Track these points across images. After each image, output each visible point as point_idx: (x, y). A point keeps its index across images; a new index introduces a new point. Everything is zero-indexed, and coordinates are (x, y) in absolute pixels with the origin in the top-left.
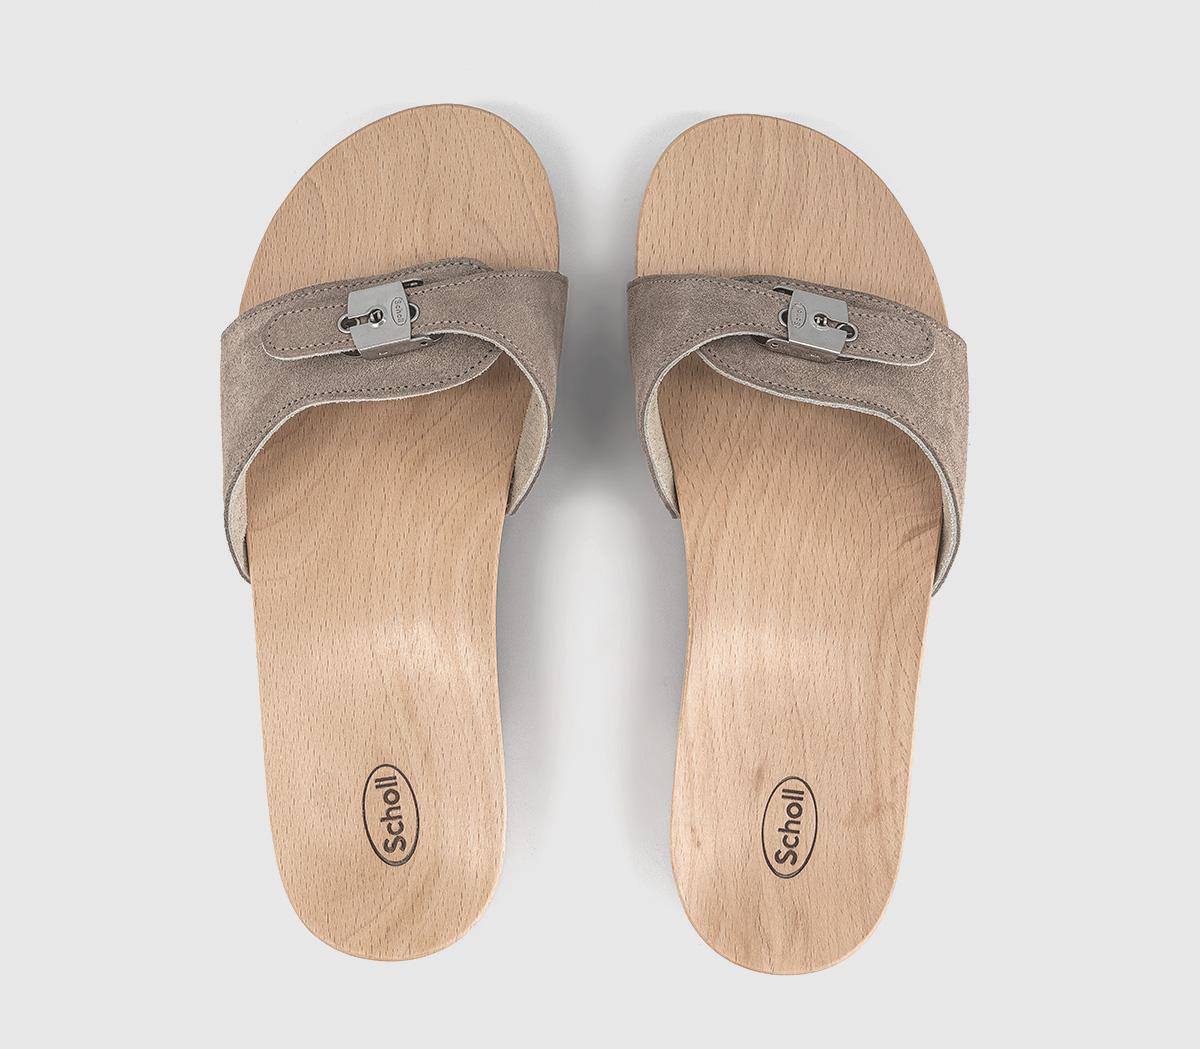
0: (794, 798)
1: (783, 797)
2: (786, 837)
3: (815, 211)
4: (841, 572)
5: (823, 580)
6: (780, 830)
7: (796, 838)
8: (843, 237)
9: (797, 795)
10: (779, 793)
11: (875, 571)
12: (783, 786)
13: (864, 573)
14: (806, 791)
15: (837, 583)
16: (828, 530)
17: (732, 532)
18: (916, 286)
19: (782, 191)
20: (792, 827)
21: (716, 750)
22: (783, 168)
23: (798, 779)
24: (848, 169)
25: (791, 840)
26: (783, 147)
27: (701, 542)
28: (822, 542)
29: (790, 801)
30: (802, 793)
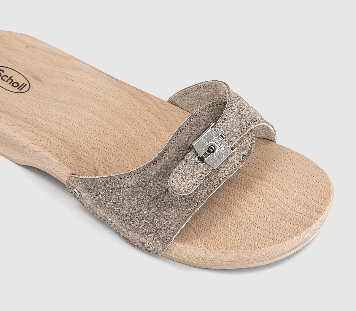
0: (20, 87)
1: (24, 84)
2: (7, 77)
3: (267, 216)
4: (100, 142)
5: (101, 134)
6: (12, 77)
7: (4, 80)
8: (249, 222)
9: (21, 88)
10: (26, 82)
11: (91, 154)
12: (28, 85)
13: (93, 150)
14: (20, 91)
15: (96, 138)
16: (121, 147)
17: (144, 111)
18: (208, 240)
19: (284, 207)
20: (10, 81)
21: (59, 68)
22: (294, 213)
23: (27, 91)
24: (279, 238)
25: (4, 78)
26: (304, 217)
27: (147, 98)
28: (117, 142)
29: (20, 85)
30: (20, 90)
